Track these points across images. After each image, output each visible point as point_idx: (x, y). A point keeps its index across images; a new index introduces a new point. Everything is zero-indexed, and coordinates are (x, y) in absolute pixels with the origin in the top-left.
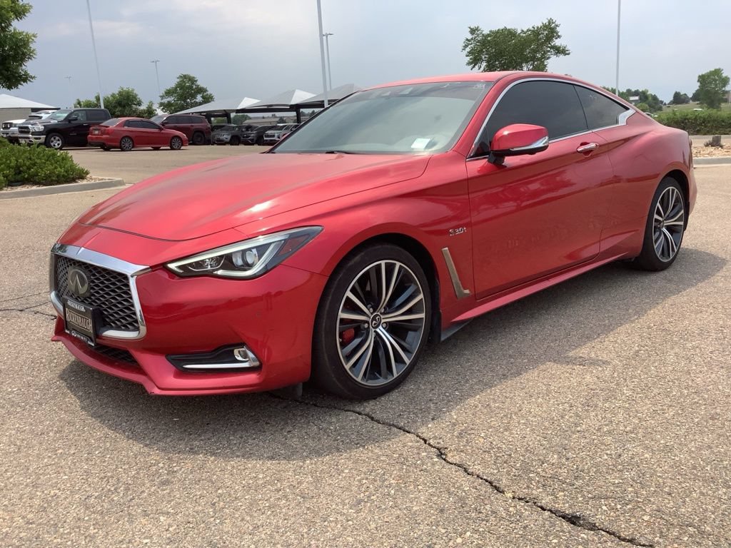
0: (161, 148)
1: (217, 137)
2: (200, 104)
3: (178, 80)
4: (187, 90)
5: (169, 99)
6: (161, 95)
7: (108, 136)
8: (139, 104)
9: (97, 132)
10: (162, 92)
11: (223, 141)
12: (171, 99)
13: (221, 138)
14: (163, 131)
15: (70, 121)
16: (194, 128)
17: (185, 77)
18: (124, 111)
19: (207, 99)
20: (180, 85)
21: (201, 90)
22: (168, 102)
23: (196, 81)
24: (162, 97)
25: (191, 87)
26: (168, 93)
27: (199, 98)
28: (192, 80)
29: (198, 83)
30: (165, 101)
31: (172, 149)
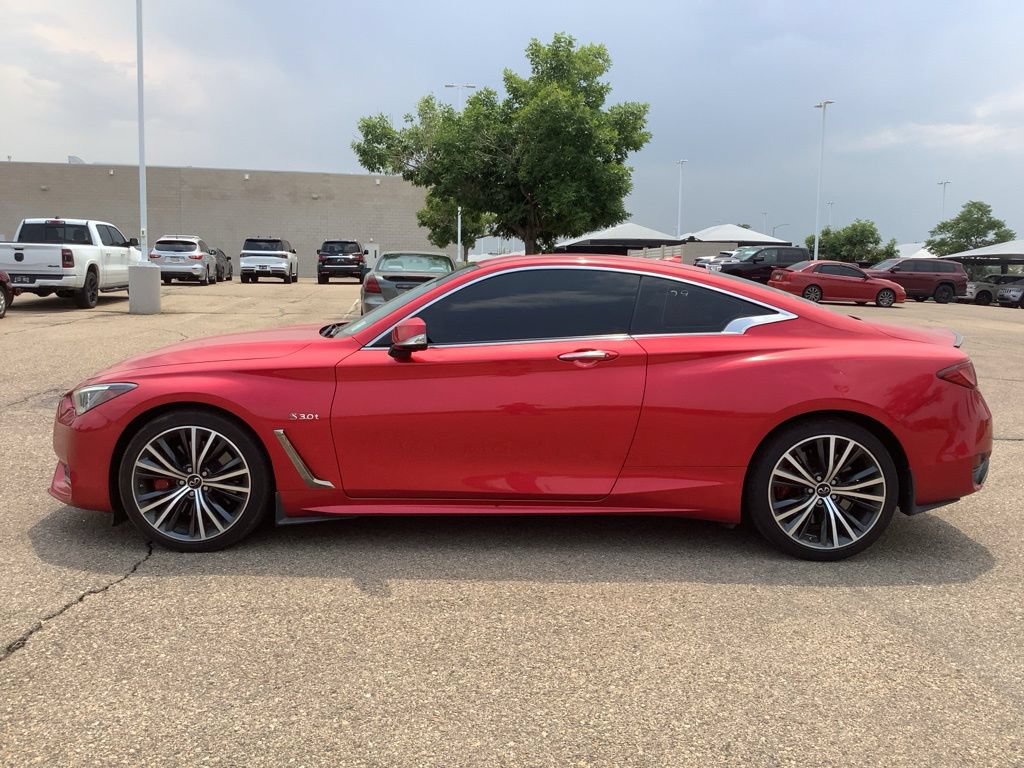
0: (869, 303)
1: (1001, 292)
2: (990, 243)
3: (963, 209)
4: (975, 223)
5: (943, 236)
6: (932, 230)
7: (788, 283)
8: (877, 242)
9: (778, 277)
10: (934, 226)
11: (1007, 299)
12: (947, 236)
13: (1006, 294)
14: (868, 281)
15: (755, 261)
16: (939, 278)
17: (974, 204)
18: (853, 251)
19: (1004, 237)
20: (965, 218)
21: (995, 225)
22: (942, 239)
23: (990, 211)
24: (933, 233)
25: (979, 221)
26: (943, 227)
27: (991, 236)
28: (983, 209)
29: (992, 215)
30: (938, 238)
31: (878, 305)
